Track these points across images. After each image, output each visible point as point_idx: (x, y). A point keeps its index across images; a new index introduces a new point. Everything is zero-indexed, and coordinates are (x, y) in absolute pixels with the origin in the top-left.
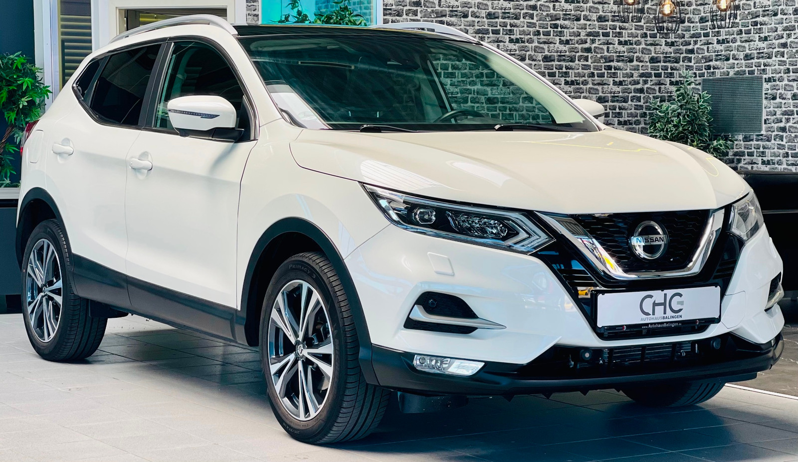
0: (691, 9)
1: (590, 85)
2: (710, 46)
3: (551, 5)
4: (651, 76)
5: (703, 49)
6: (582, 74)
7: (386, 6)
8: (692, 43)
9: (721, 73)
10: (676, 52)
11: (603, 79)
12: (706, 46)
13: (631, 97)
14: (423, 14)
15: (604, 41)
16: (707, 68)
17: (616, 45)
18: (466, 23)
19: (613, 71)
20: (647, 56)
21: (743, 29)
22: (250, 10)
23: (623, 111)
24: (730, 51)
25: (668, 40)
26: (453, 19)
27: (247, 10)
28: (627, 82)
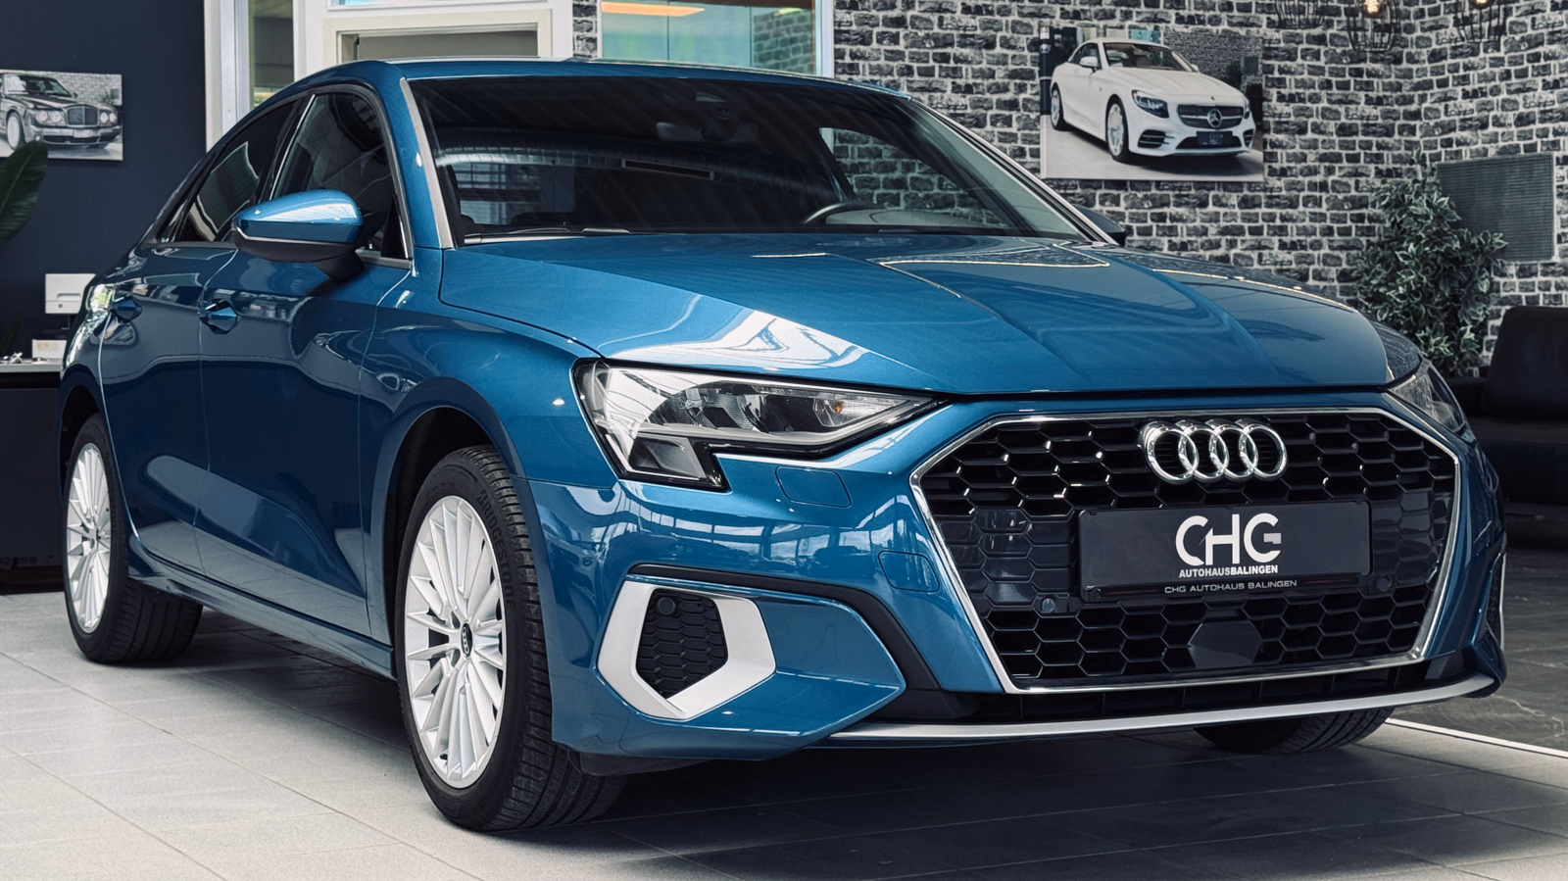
0: (1412, 39)
2: (1451, 103)
3: (1150, 27)
4: (1340, 161)
5: (1437, 110)
7: (839, 25)
8: (1416, 99)
9: (1471, 153)
10: (1386, 115)
12: (1443, 104)
13: (1304, 198)
14: (910, 41)
16: (1445, 145)
18: (991, 59)
20: (1332, 123)
21: (1513, 69)
22: (581, 30)
23: (1289, 225)
24: (1489, 111)
25: (1370, 94)
26: (967, 51)
27: (576, 29)
28: (1294, 171)
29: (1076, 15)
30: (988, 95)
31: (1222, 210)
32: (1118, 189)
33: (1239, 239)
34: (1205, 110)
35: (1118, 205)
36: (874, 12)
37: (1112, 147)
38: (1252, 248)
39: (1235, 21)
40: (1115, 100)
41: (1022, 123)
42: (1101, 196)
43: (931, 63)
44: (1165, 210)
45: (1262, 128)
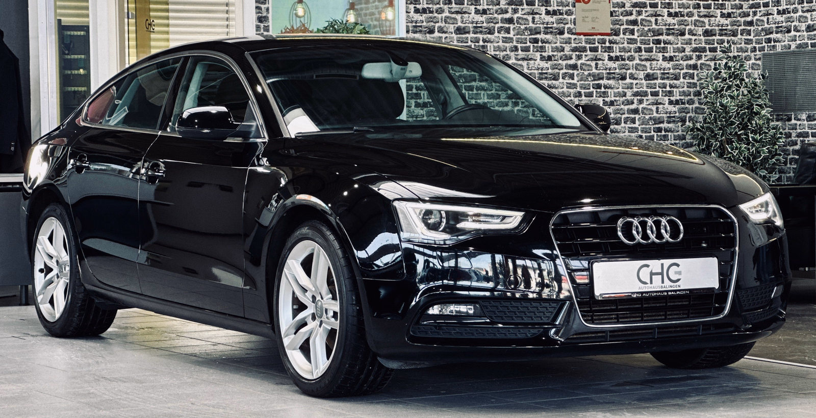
1: (637, 61)
2: (771, 17)
4: (705, 51)
5: (763, 21)
6: (627, 48)
8: (751, 14)
9: (782, 47)
10: (733, 24)
11: (651, 54)
12: (766, 17)
13: (684, 74)
15: (652, 13)
16: (767, 41)
17: (666, 17)
19: (662, 45)
20: (701, 29)
23: (675, 90)
24: (792, 22)
25: (723, 11)
28: (678, 57)
30: (496, 15)
31: (635, 82)
32: (573, 70)
33: (645, 98)
35: (573, 79)
38: (653, 104)
41: (516, 31)
42: (563, 74)
44: (601, 82)
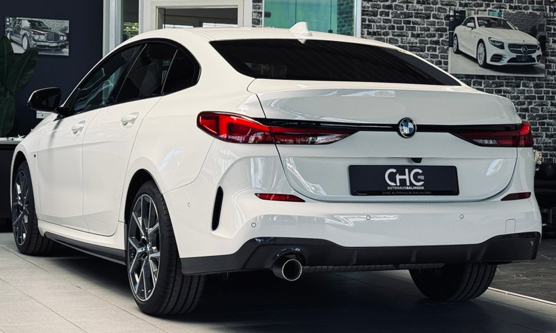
3: (498, 11)
7: (364, 8)
14: (394, 15)
18: (428, 23)
22: (256, 8)
26: (417, 20)
27: (253, 8)
29: (466, 5)
30: (426, 38)
31: (526, 89)
32: (481, 79)
33: (533, 101)
34: (520, 46)
35: (481, 86)
36: (379, 3)
37: (479, 61)
38: (539, 105)
39: (535, 8)
40: (481, 41)
41: (441, 50)
42: (474, 82)
43: (403, 24)
44: (501, 88)
45: (545, 54)
